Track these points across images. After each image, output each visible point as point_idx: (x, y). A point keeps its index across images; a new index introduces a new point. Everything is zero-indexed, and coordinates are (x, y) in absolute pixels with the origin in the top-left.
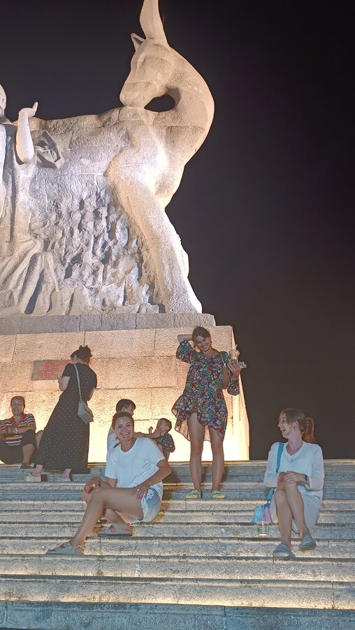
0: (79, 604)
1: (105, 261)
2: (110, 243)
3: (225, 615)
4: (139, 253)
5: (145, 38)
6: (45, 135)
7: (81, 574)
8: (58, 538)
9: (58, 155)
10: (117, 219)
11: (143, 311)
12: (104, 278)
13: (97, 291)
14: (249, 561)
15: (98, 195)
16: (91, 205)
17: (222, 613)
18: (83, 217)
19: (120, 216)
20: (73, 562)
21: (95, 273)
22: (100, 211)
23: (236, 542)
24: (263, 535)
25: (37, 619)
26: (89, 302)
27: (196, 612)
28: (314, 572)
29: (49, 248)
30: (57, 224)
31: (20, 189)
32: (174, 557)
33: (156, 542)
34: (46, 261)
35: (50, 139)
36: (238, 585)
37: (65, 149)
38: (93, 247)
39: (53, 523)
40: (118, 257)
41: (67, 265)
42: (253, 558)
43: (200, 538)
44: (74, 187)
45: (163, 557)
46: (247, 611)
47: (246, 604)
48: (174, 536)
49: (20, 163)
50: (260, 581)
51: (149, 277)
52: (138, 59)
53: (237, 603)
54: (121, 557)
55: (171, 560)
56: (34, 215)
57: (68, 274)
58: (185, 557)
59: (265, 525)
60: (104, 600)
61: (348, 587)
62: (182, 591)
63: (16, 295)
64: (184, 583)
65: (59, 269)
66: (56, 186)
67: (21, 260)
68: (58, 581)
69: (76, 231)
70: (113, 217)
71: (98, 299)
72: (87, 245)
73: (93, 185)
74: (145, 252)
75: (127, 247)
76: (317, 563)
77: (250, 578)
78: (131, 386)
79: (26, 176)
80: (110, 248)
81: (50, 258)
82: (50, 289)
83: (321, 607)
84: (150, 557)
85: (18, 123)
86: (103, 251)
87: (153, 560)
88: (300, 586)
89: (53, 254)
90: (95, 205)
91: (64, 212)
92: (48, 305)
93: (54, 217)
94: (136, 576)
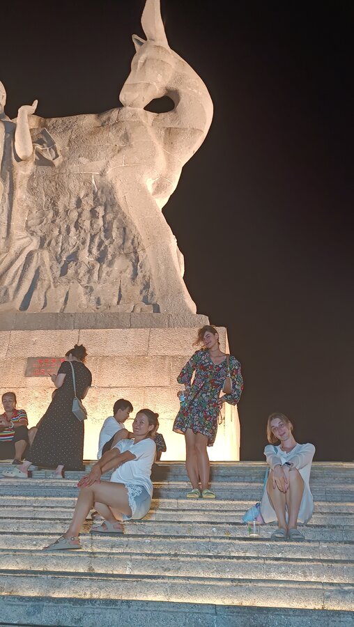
0: (70, 600)
1: (100, 260)
2: (107, 242)
3: (216, 614)
4: (136, 252)
5: (146, 39)
6: (43, 133)
7: (72, 570)
8: (50, 534)
9: (56, 152)
10: (114, 219)
11: (138, 310)
12: (99, 277)
13: (92, 290)
14: (240, 561)
15: (95, 194)
16: (88, 203)
17: (213, 611)
18: (80, 215)
19: (117, 215)
20: (65, 557)
21: (90, 271)
22: (97, 209)
23: (228, 541)
24: (255, 535)
25: (28, 614)
26: (84, 299)
27: (187, 610)
28: (304, 572)
29: (46, 245)
30: (53, 222)
31: (18, 186)
32: (166, 555)
33: (148, 540)
34: (42, 259)
35: (48, 137)
36: (228, 584)
37: (63, 147)
38: (90, 245)
39: (44, 519)
40: (114, 256)
41: (62, 263)
42: (244, 558)
43: (192, 537)
44: (71, 186)
45: (154, 555)
46: (238, 610)
47: (236, 602)
48: (166, 534)
49: (18, 160)
50: (251, 581)
51: (144, 276)
52: (139, 60)
53: (228, 602)
54: (113, 554)
55: (163, 558)
56: (31, 212)
57: (64, 271)
58: (176, 555)
59: (257, 525)
60: (95, 596)
61: (339, 588)
62: (173, 589)
63: (11, 292)
64: (176, 581)
65: (55, 266)
66: (53, 184)
67: (17, 257)
68: (50, 576)
69: (73, 229)
70: (109, 217)
71: (93, 298)
72: (84, 243)
73: (91, 183)
74: (141, 252)
75: (121, 247)
76: (307, 563)
77: (241, 577)
78: (124, 385)
79: (23, 173)
80: (106, 247)
81: (46, 255)
82: (46, 286)
83: (311, 607)
84: (141, 554)
85: (18, 120)
86: (99, 250)
87: (145, 557)
88: (291, 586)
89: (50, 251)
90: (91, 202)
91: (61, 210)
92: (43, 302)
93: (51, 215)
94: (127, 573)
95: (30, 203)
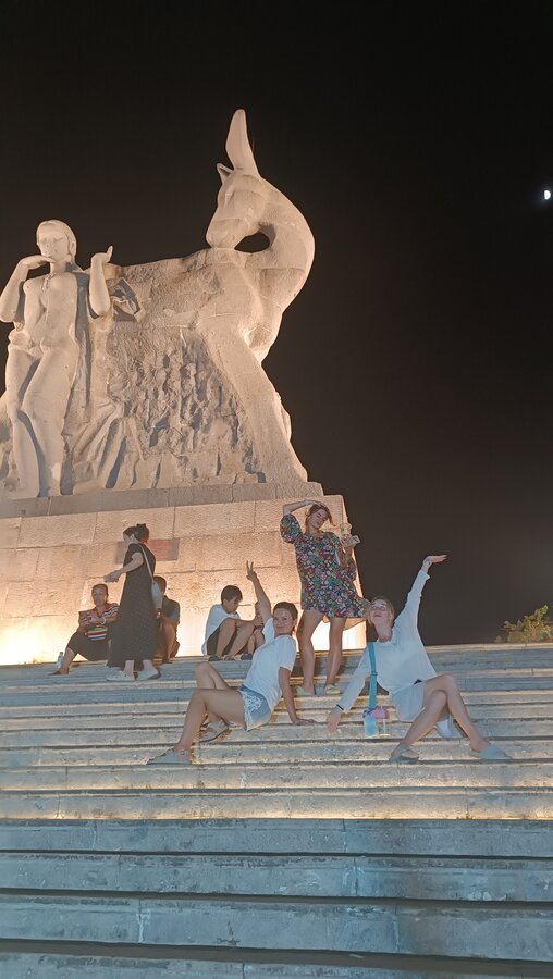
0: (177, 822)
1: (194, 425)
2: (201, 405)
3: (345, 830)
4: (234, 415)
5: (232, 168)
6: (122, 283)
7: (180, 787)
8: (151, 745)
9: (137, 305)
10: (208, 377)
11: (241, 481)
12: (194, 445)
13: (187, 460)
14: (370, 766)
15: (185, 350)
16: (177, 361)
17: (341, 827)
18: (168, 376)
19: (210, 373)
20: (170, 772)
21: (183, 439)
22: (188, 368)
23: (355, 744)
24: (386, 735)
25: (131, 839)
26: (178, 472)
27: (311, 827)
28: (444, 776)
29: (131, 412)
30: (139, 385)
31: (96, 347)
32: (285, 764)
33: (263, 747)
34: (128, 428)
35: (127, 288)
36: (357, 794)
37: (145, 298)
38: (181, 410)
39: (145, 728)
40: (210, 420)
41: (152, 431)
42: (375, 763)
43: (314, 741)
44: (157, 343)
45: (272, 764)
46: (370, 824)
47: (367, 816)
48: (285, 739)
49: (95, 316)
50: (383, 789)
51: (246, 441)
52: (225, 193)
53: (358, 815)
54: (224, 765)
55: (281, 767)
56: (112, 375)
57: (154, 441)
58: (295, 764)
59: (387, 723)
60: (206, 815)
61: (484, 793)
62: (294, 803)
63: (95, 468)
64: (297, 794)
65: (143, 435)
66: (136, 341)
67: (100, 427)
68: (154, 795)
69: (161, 392)
70: (202, 376)
71: (188, 469)
72: (174, 407)
73: (179, 338)
74: (241, 414)
75: (218, 409)
76: (447, 766)
77: (372, 786)
78: (230, 566)
79: (102, 331)
80: (200, 410)
81: (132, 422)
82: (134, 460)
83: (453, 817)
84: (256, 764)
85: (91, 271)
86: (192, 414)
87: (261, 768)
88: (429, 793)
89: (136, 418)
90: (181, 361)
91: (147, 371)
92: (132, 477)
93: (135, 376)
94: (242, 787)
95: (111, 366)
